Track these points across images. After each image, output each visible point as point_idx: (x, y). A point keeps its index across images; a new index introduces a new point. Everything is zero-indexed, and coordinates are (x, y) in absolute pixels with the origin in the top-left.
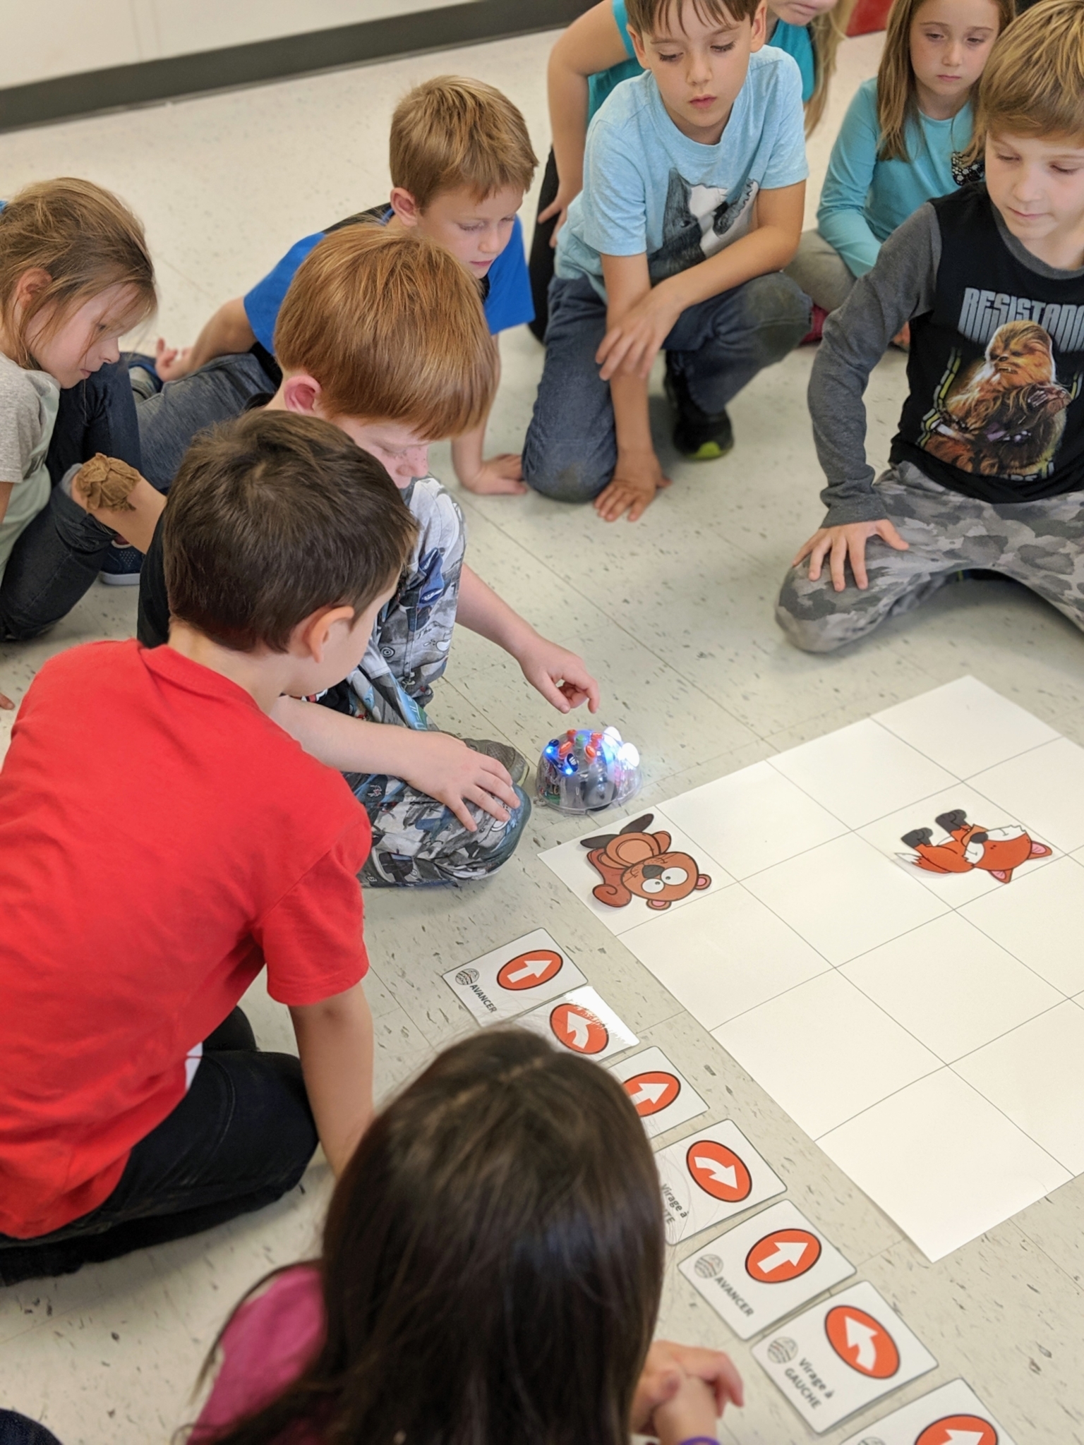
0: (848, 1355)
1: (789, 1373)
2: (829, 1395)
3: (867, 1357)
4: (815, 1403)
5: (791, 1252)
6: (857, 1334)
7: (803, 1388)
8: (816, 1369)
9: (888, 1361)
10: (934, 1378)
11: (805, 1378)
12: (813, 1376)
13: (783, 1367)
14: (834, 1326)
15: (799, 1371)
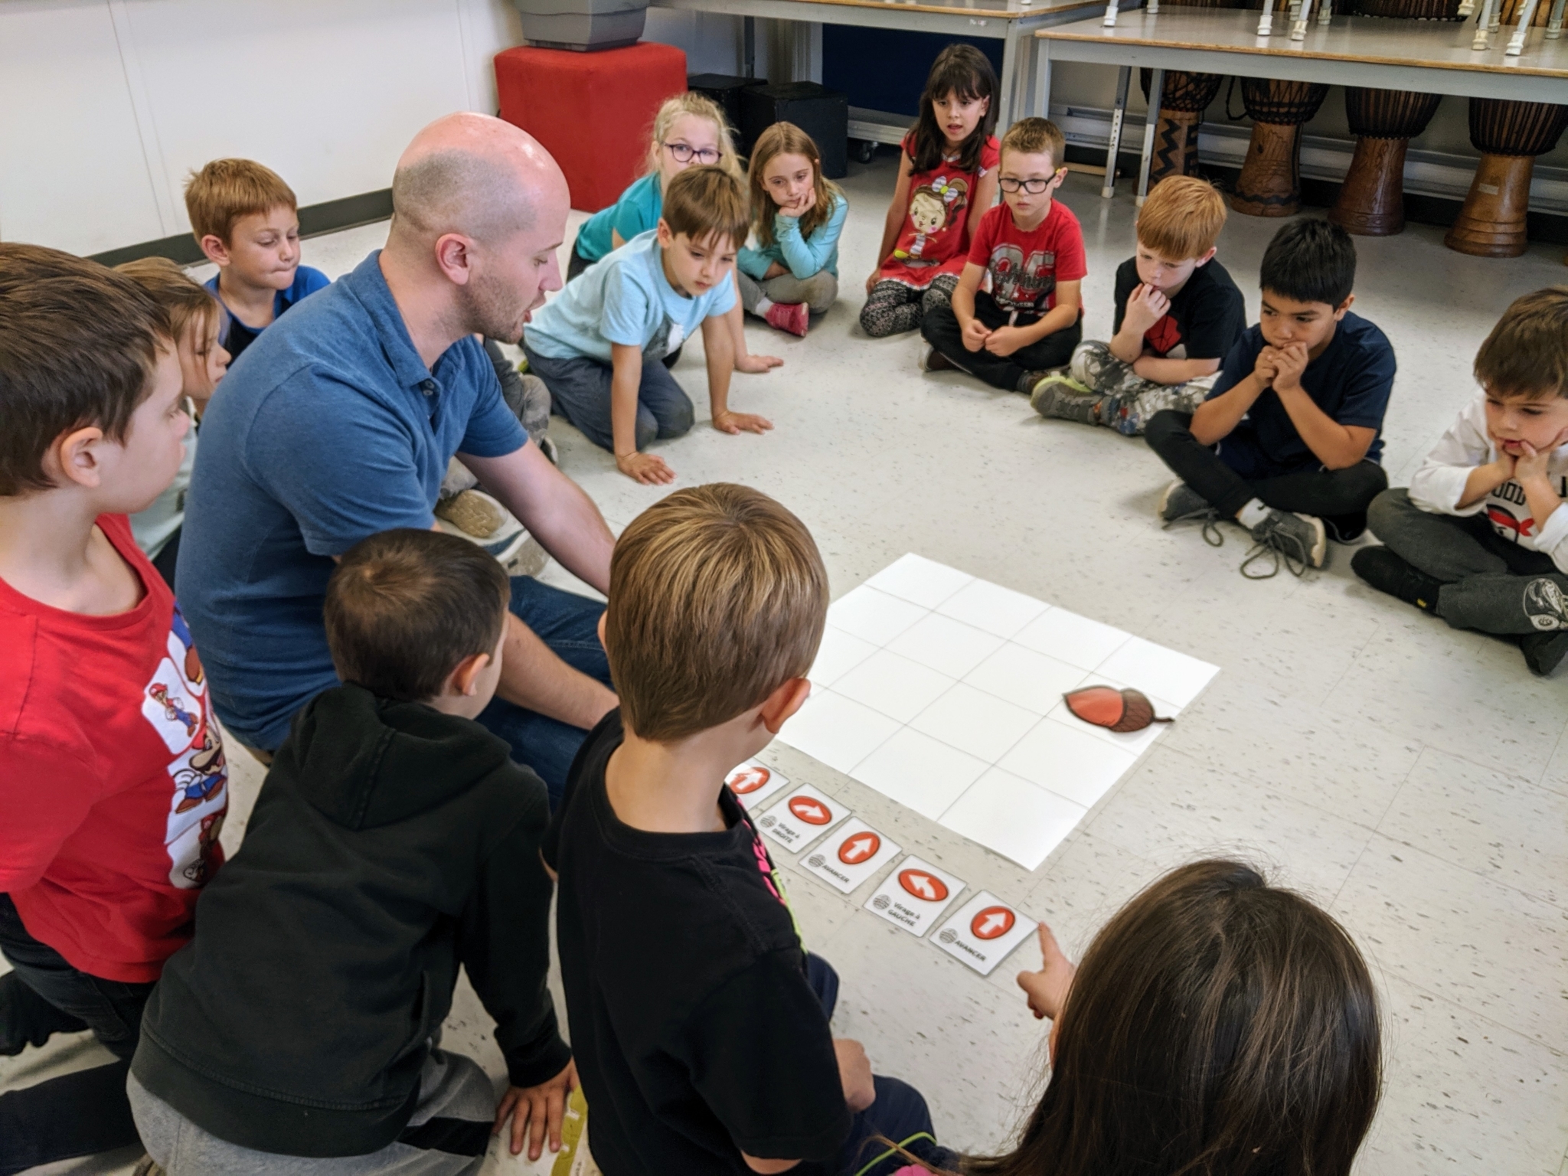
0: (919, 895)
1: (890, 913)
2: (918, 917)
3: (930, 892)
4: (912, 924)
5: (864, 846)
6: (919, 882)
7: (902, 918)
8: (904, 906)
9: (942, 892)
10: (967, 895)
11: (901, 913)
12: (905, 910)
13: (886, 910)
14: (904, 880)
15: (896, 910)
